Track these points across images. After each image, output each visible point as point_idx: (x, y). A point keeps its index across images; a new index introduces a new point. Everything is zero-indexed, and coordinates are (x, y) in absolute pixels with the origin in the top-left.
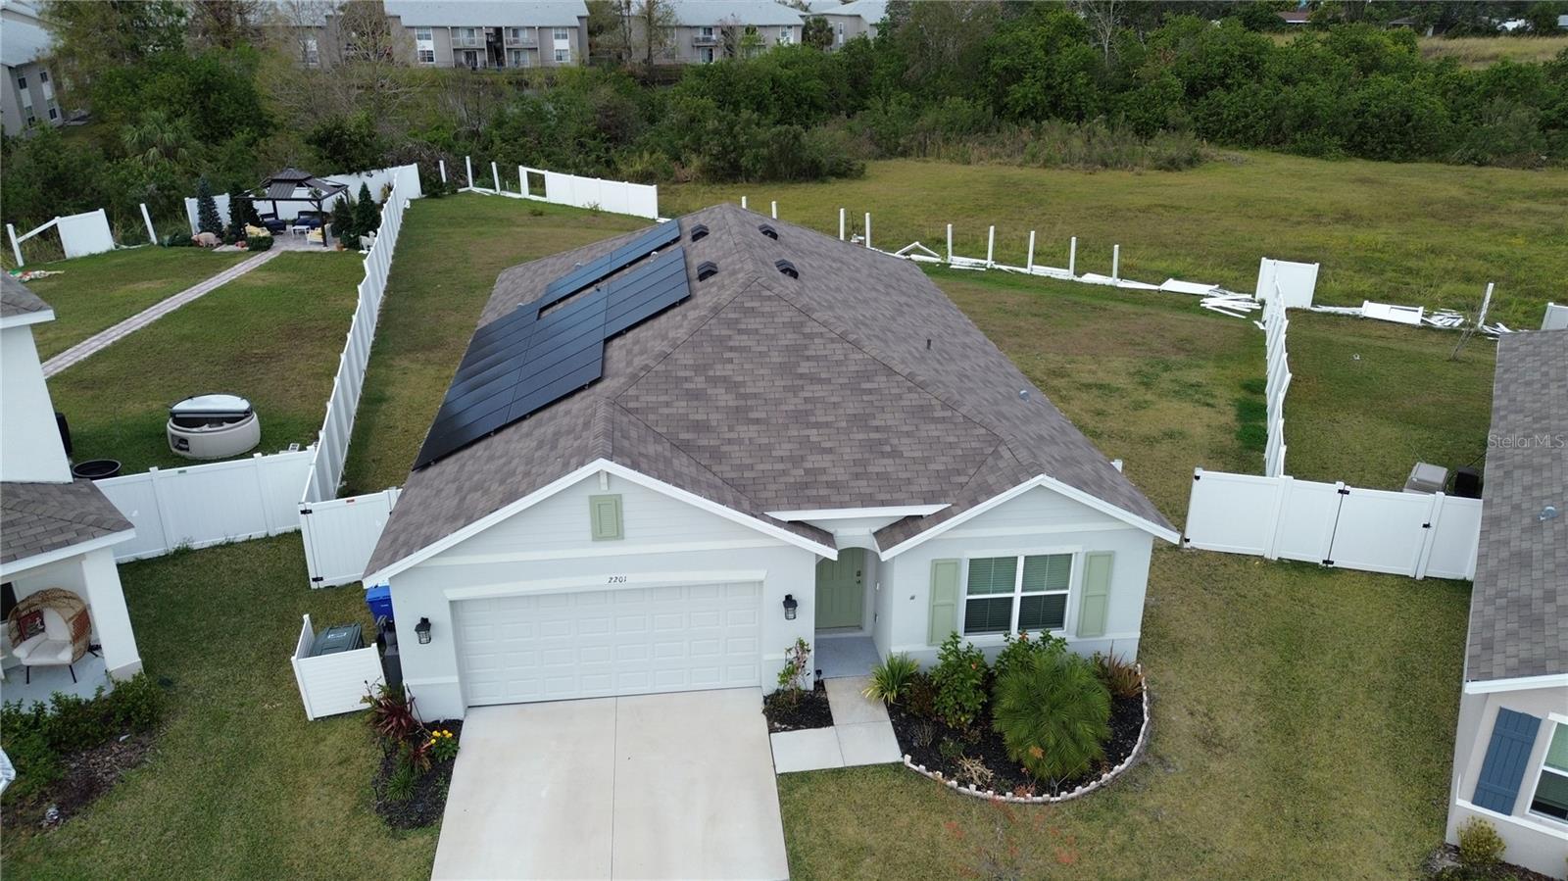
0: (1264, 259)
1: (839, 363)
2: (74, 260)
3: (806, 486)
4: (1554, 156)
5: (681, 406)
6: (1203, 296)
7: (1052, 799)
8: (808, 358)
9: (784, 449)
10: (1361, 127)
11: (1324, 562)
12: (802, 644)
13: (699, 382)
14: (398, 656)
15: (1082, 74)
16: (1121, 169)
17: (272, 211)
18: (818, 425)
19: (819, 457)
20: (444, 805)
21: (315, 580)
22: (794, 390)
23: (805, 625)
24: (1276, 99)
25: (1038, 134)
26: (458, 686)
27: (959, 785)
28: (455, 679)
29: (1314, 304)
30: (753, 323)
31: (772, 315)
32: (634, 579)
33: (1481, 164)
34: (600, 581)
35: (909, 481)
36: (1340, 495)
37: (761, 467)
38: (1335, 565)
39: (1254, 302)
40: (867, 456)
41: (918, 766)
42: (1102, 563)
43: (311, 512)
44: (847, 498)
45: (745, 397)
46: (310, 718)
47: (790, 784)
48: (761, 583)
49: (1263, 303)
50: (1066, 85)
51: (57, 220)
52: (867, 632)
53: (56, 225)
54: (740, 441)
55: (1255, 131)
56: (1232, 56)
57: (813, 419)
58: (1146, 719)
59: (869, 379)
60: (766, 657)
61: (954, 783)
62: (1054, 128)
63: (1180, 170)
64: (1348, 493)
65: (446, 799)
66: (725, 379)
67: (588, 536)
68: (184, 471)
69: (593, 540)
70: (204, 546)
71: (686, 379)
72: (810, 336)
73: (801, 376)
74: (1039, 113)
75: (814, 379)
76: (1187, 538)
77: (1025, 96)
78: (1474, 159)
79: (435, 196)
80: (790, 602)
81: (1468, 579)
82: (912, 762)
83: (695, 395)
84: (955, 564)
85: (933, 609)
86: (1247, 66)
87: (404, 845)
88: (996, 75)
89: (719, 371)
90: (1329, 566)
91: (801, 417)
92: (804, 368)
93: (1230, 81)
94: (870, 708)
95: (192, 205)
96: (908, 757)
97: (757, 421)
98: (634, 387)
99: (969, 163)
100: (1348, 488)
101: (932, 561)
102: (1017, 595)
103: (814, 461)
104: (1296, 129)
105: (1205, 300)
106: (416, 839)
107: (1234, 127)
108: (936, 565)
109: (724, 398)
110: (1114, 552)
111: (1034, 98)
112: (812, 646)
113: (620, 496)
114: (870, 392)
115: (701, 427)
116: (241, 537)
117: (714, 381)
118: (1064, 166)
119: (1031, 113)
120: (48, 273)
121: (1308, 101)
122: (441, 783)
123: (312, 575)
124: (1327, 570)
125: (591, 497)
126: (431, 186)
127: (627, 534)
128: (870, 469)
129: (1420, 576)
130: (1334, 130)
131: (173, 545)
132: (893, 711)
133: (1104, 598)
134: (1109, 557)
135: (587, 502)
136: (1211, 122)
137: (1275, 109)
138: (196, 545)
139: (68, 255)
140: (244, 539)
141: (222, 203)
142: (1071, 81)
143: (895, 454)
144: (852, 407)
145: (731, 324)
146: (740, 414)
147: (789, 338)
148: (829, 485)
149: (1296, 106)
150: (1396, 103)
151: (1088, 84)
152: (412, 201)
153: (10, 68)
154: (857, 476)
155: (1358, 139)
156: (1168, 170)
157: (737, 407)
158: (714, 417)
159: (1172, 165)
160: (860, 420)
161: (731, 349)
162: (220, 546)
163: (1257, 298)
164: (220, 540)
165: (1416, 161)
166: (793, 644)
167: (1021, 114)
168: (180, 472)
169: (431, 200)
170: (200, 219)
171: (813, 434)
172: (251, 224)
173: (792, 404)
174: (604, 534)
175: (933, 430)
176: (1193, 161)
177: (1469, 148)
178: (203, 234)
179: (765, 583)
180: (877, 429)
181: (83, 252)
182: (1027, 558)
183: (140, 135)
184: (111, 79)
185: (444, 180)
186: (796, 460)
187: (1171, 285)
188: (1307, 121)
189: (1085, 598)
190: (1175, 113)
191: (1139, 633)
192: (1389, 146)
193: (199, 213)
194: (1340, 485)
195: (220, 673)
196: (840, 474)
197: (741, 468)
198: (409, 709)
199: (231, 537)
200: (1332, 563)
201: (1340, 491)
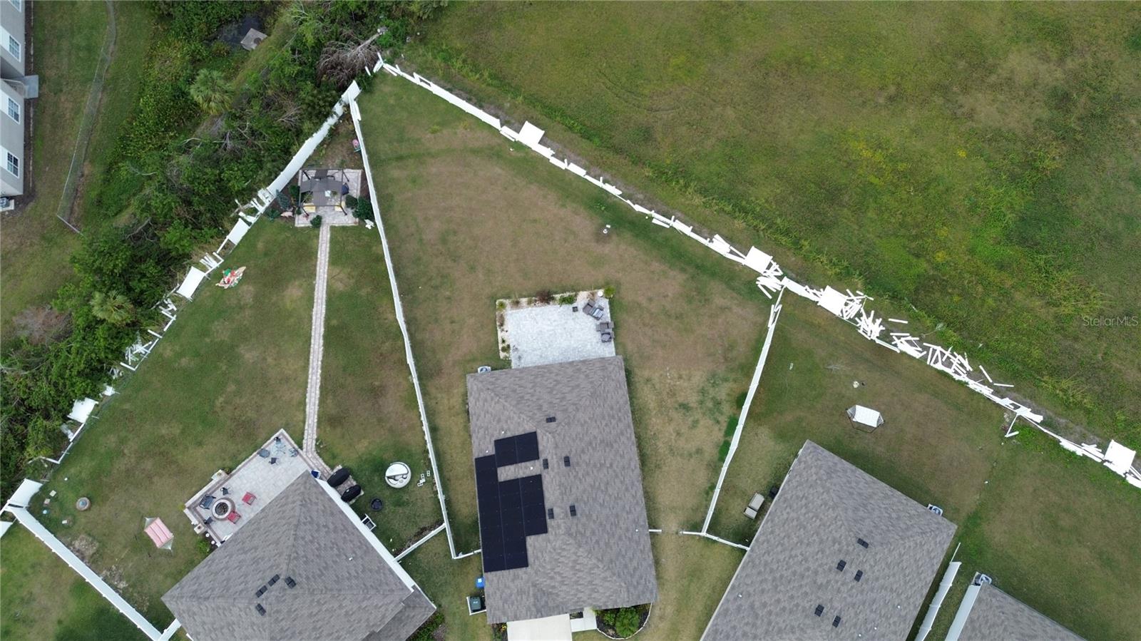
1: (586, 565)
3: (578, 601)
5: (548, 582)
8: (578, 564)
9: (572, 592)
13: (552, 574)
18: (580, 585)
22: (575, 574)
30: (564, 553)
31: (570, 549)
37: (568, 597)
40: (591, 592)
44: (586, 604)
45: (563, 577)
54: (563, 591)
59: (593, 570)
66: (558, 572)
71: (549, 573)
72: (579, 556)
73: (577, 570)
75: (580, 571)
83: (552, 578)
89: (557, 570)
91: (576, 583)
92: (578, 567)
97: (566, 585)
103: (580, 595)
109: (559, 578)
114: (593, 574)
115: (554, 587)
117: (556, 573)
128: (592, 596)
143: (598, 592)
144: (589, 579)
145: (559, 554)
146: (562, 583)
147: (574, 557)
148: (582, 601)
154: (589, 598)
158: (557, 584)
160: (590, 583)
161: (559, 562)
171: (579, 587)
173: (575, 579)
175: (607, 584)
180: (594, 585)
186: (576, 595)
196: (585, 598)
197: (563, 598)
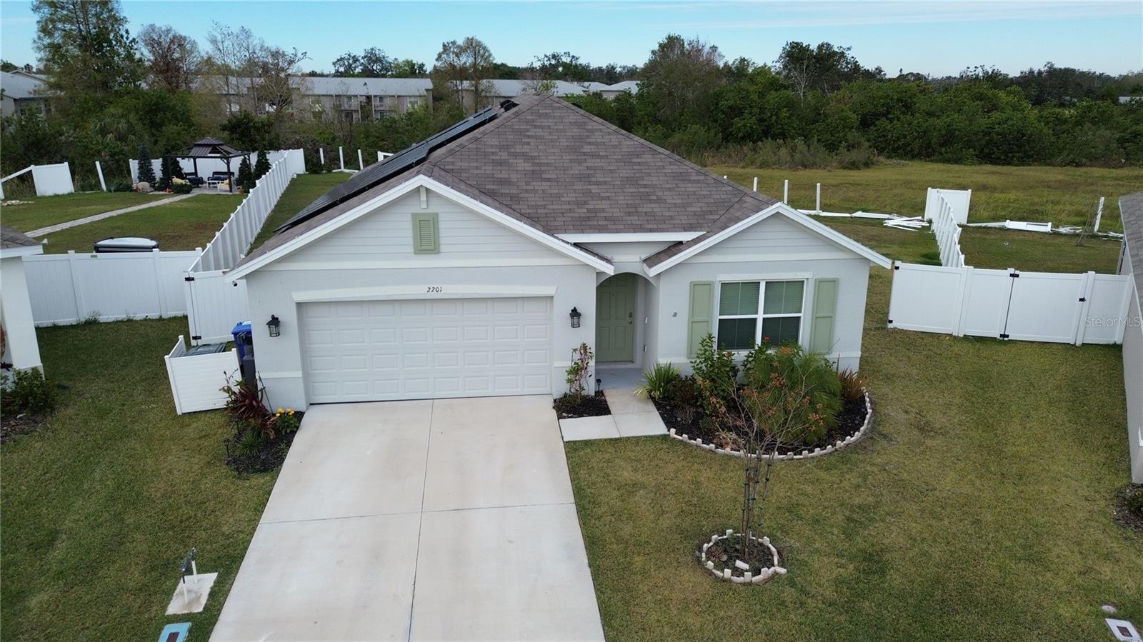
0: (929, 189)
2: (43, 197)
3: (589, 219)
4: (1131, 160)
5: (489, 169)
6: (885, 219)
7: (795, 457)
8: (590, 143)
9: (571, 197)
10: (989, 142)
11: (1001, 336)
12: (584, 347)
13: (503, 155)
14: (254, 361)
15: (785, 109)
16: (817, 168)
17: (194, 171)
18: (598, 183)
19: (600, 202)
20: (283, 460)
21: (195, 338)
22: (579, 162)
23: (588, 334)
24: (926, 125)
25: (755, 150)
26: (302, 380)
27: (717, 448)
28: (299, 374)
29: (968, 223)
30: (545, 122)
31: (562, 118)
32: (450, 290)
33: (1078, 165)
34: (419, 291)
35: (671, 218)
36: (1012, 278)
37: (551, 207)
38: (1010, 338)
39: (923, 221)
40: (637, 202)
41: (681, 436)
42: (828, 287)
43: (193, 279)
44: (622, 227)
45: (541, 164)
46: (179, 413)
47: (574, 449)
48: (552, 297)
49: (930, 222)
50: (774, 118)
51: (32, 167)
52: (637, 365)
53: (31, 171)
54: (535, 191)
55: (912, 148)
56: (892, 99)
57: (594, 179)
58: (870, 411)
59: (638, 156)
60: (556, 364)
61: (712, 446)
62: (767, 146)
63: (859, 169)
64: (1017, 276)
65: (286, 456)
66: (523, 154)
67: (411, 249)
68: (96, 256)
69: (415, 253)
70: (108, 321)
71: (493, 153)
73: (584, 154)
74: (755, 138)
75: (594, 156)
76: (890, 319)
77: (745, 126)
78: (1073, 162)
79: (315, 172)
80: (575, 313)
81: (1117, 343)
82: (676, 434)
83: (500, 163)
84: (709, 285)
85: (692, 323)
86: (903, 106)
87: (247, 484)
88: (724, 113)
89: (519, 149)
90: (1006, 339)
91: (584, 178)
92: (587, 149)
93: (891, 116)
94: (641, 405)
95: (134, 165)
96: (673, 431)
97: (549, 180)
98: (452, 156)
99: (706, 166)
100: (1017, 272)
101: (691, 282)
102: (760, 317)
103: (594, 204)
104: (942, 145)
105: (886, 221)
106: (258, 480)
107: (896, 145)
108: (694, 285)
109: (522, 165)
110: (838, 279)
111: (751, 127)
112: (593, 350)
113: (437, 214)
114: (640, 164)
115: (503, 182)
116: (139, 316)
117: (515, 155)
118: (774, 166)
119: (750, 137)
120: (22, 202)
121: (948, 126)
122: (283, 446)
123: (192, 334)
124: (1004, 340)
125: (413, 215)
126: (312, 165)
127: (443, 248)
128: (640, 210)
129: (1079, 343)
130: (969, 144)
131: (84, 317)
132: (659, 406)
133: (831, 318)
134: (834, 282)
135: (410, 218)
136: (880, 142)
137: (925, 132)
138: (102, 319)
139: (38, 194)
140: (142, 318)
141: (157, 165)
142: (777, 114)
143: (659, 201)
144: (624, 173)
145: (529, 122)
146: (535, 175)
147: (575, 132)
148: (606, 219)
149: (940, 130)
150: (1013, 126)
151: (789, 118)
152: (298, 175)
153: (15, 100)
154: (629, 214)
155: (986, 151)
156: (850, 169)
157: (533, 171)
158: (514, 177)
159: (853, 166)
160: (631, 181)
161: (529, 137)
162: (122, 321)
163: (925, 219)
164: (122, 316)
165: (1030, 165)
166: (578, 346)
167: (743, 138)
168: (92, 256)
169: (312, 175)
170: (139, 173)
171: (594, 189)
172: (177, 177)
173: (576, 170)
174: (423, 248)
175: (690, 188)
176: (867, 164)
177: (1068, 155)
178: (141, 183)
179: (554, 298)
180: (645, 186)
181: (50, 192)
182: (769, 284)
183: (101, 124)
184: (86, 101)
185: (323, 162)
186: (580, 204)
187: (859, 214)
188: (949, 138)
189: (816, 319)
190: (854, 135)
191: (860, 353)
192: (1010, 155)
193: (139, 169)
194: (1011, 271)
195: (109, 386)
196: (616, 212)
197: (537, 207)
198: (260, 397)
199: (131, 316)
200: (1008, 336)
201: (1012, 275)
